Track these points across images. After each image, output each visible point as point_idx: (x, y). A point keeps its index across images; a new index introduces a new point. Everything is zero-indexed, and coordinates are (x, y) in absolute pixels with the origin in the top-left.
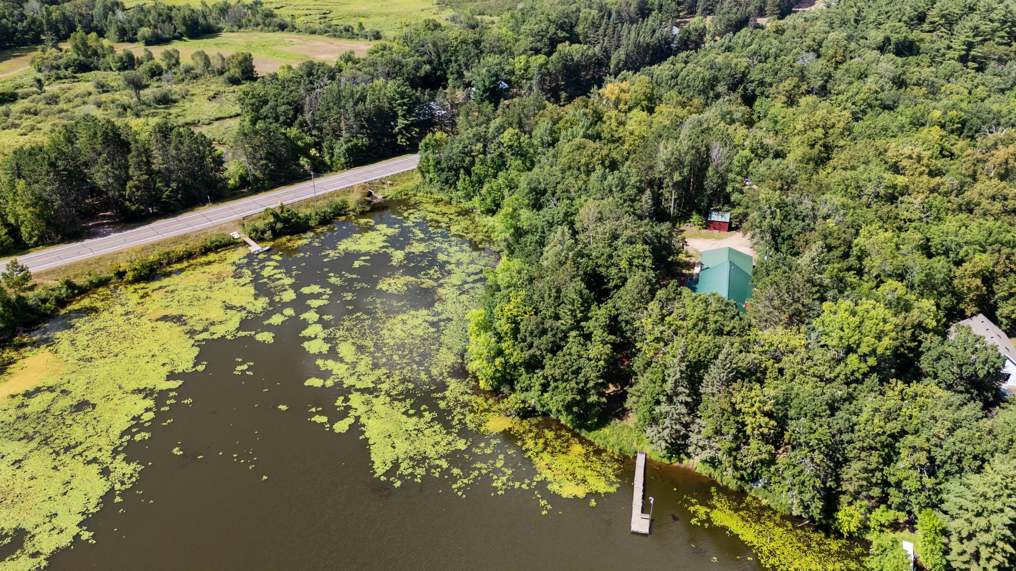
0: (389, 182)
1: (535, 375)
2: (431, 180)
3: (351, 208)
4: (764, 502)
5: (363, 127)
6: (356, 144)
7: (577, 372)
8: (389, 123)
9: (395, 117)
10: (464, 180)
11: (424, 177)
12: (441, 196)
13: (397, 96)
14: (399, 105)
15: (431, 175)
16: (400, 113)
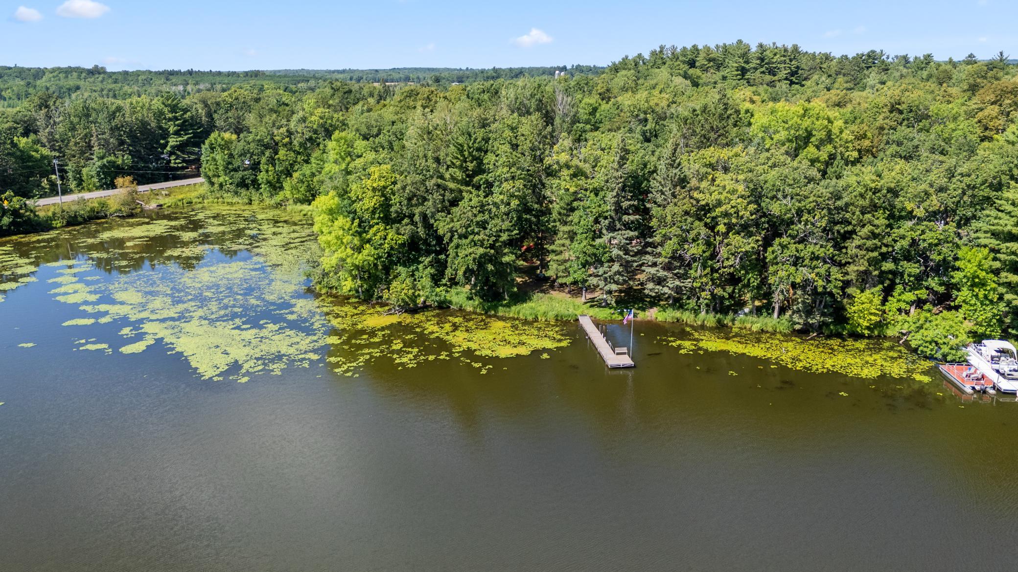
0: (163, 192)
1: (421, 267)
2: (221, 185)
3: (112, 210)
4: (756, 328)
5: (122, 143)
6: (114, 162)
7: (483, 225)
8: (158, 142)
9: (165, 134)
10: (267, 171)
11: (212, 184)
12: (235, 200)
13: (166, 110)
14: (170, 120)
15: (221, 179)
16: (172, 129)
